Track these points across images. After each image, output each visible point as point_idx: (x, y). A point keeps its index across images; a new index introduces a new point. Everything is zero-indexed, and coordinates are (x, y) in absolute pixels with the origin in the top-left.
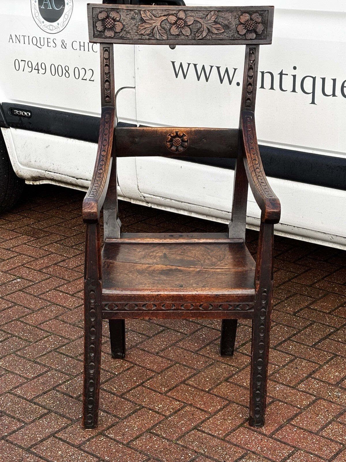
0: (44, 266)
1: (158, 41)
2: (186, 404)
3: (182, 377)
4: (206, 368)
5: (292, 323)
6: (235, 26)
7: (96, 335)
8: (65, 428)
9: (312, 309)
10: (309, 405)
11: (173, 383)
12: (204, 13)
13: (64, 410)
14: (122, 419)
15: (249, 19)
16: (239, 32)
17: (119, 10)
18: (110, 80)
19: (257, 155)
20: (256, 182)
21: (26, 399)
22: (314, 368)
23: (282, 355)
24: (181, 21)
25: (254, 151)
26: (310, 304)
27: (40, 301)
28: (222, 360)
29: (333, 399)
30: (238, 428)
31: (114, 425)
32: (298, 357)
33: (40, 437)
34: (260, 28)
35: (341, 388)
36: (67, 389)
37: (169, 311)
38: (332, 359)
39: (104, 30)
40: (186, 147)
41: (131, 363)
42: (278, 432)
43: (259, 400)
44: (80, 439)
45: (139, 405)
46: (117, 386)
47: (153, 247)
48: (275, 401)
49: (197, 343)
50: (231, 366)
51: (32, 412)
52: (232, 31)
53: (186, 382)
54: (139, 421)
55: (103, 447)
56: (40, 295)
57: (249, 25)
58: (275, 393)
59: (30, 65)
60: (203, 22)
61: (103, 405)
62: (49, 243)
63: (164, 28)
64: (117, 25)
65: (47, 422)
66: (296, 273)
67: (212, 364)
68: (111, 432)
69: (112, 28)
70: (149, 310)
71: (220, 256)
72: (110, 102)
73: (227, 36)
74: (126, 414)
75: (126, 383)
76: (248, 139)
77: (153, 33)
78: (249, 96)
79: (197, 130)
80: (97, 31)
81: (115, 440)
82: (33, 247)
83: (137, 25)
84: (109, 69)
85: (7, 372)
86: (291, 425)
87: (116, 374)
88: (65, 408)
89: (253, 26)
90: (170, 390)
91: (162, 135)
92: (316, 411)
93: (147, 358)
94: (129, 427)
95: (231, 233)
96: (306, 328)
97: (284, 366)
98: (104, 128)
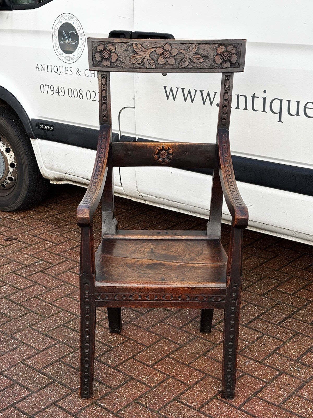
0: (63, 250)
1: (148, 69)
2: (169, 376)
3: (167, 351)
4: (188, 343)
5: (261, 303)
6: (213, 56)
7: (90, 320)
8: (66, 396)
9: (278, 291)
10: (273, 379)
11: (159, 356)
12: (187, 45)
13: (66, 380)
14: (114, 390)
15: (225, 51)
16: (217, 62)
17: (115, 43)
18: (107, 102)
19: (230, 167)
20: (229, 190)
21: (35, 369)
22: (279, 344)
23: (252, 332)
24: (167, 52)
25: (227, 163)
26: (277, 286)
27: (56, 281)
28: (202, 336)
29: (294, 374)
30: (212, 400)
31: (107, 395)
32: (265, 334)
33: (43, 405)
34: (234, 59)
35: (301, 363)
36: (70, 361)
37: (152, 301)
38: (294, 336)
39: (102, 60)
40: (171, 159)
41: (126, 337)
42: (246, 405)
43: (230, 377)
44: (77, 408)
45: (129, 377)
46: (112, 358)
47: (143, 242)
48: (245, 375)
49: (182, 320)
50: (208, 341)
51: (39, 381)
52: (210, 61)
53: (170, 356)
54: (128, 391)
55: (95, 416)
56: (57, 275)
57: (225, 56)
58: (245, 368)
59: (52, 89)
60: (186, 53)
61: (99, 376)
62: (68, 230)
63: (152, 59)
64: (113, 56)
65: (50, 391)
66: (266, 259)
67: (193, 340)
68: (104, 401)
69: (108, 59)
70: (135, 300)
71: (199, 252)
72: (107, 121)
73: (206, 65)
74: (117, 384)
75: (120, 356)
76: (223, 153)
77: (143, 62)
78: (224, 116)
79: (181, 145)
80: (96, 61)
81: (106, 409)
82: (55, 234)
83: (129, 56)
84: (106, 93)
85: (23, 344)
86: (258, 397)
87: (112, 347)
88: (67, 378)
89: (229, 56)
90: (156, 363)
91: (150, 149)
92: (279, 385)
93: (139, 333)
94: (119, 397)
95: (209, 231)
96: (273, 307)
97: (253, 342)
98: (101, 143)
